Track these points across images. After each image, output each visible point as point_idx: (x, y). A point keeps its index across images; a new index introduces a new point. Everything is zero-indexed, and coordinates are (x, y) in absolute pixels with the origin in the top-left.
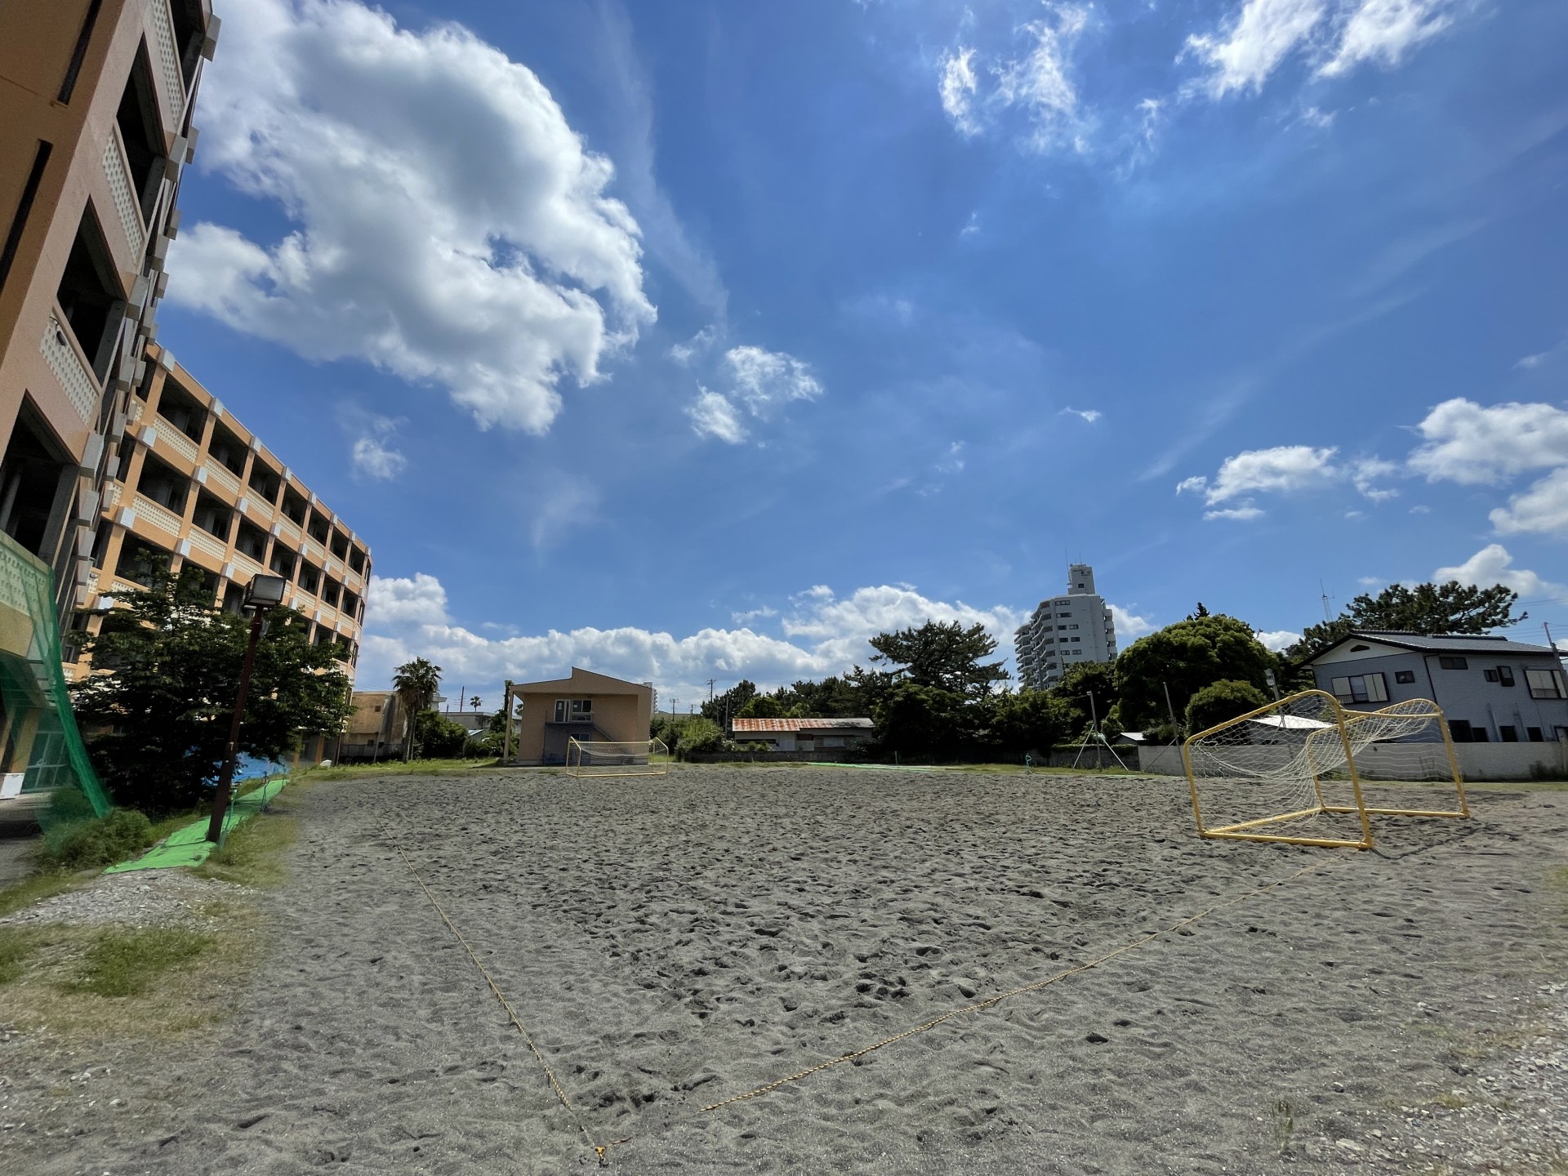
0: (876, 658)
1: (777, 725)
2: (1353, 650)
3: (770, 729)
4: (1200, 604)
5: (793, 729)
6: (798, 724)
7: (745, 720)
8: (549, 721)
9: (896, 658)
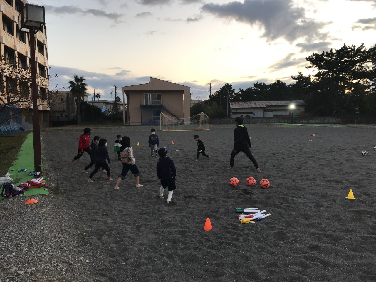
0: (310, 67)
1: (253, 104)
3: (250, 107)
5: (262, 106)
6: (264, 104)
7: (236, 103)
8: (142, 104)
9: (320, 67)
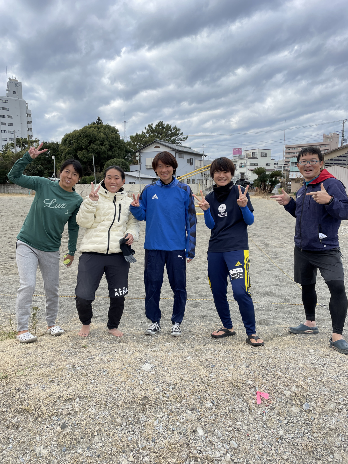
2: (155, 148)
4: (99, 118)
